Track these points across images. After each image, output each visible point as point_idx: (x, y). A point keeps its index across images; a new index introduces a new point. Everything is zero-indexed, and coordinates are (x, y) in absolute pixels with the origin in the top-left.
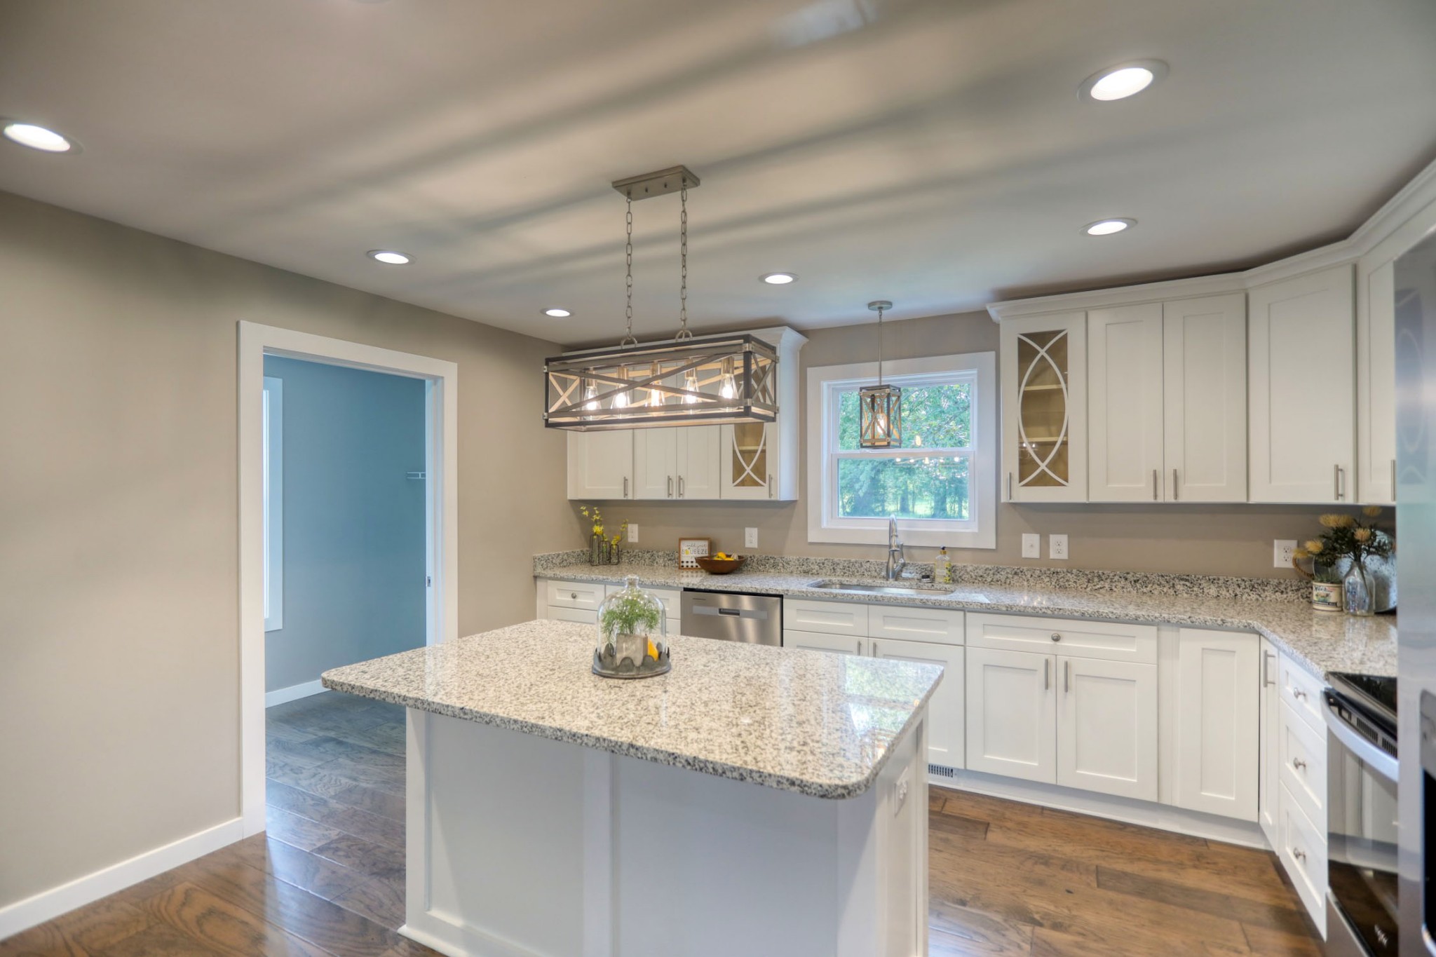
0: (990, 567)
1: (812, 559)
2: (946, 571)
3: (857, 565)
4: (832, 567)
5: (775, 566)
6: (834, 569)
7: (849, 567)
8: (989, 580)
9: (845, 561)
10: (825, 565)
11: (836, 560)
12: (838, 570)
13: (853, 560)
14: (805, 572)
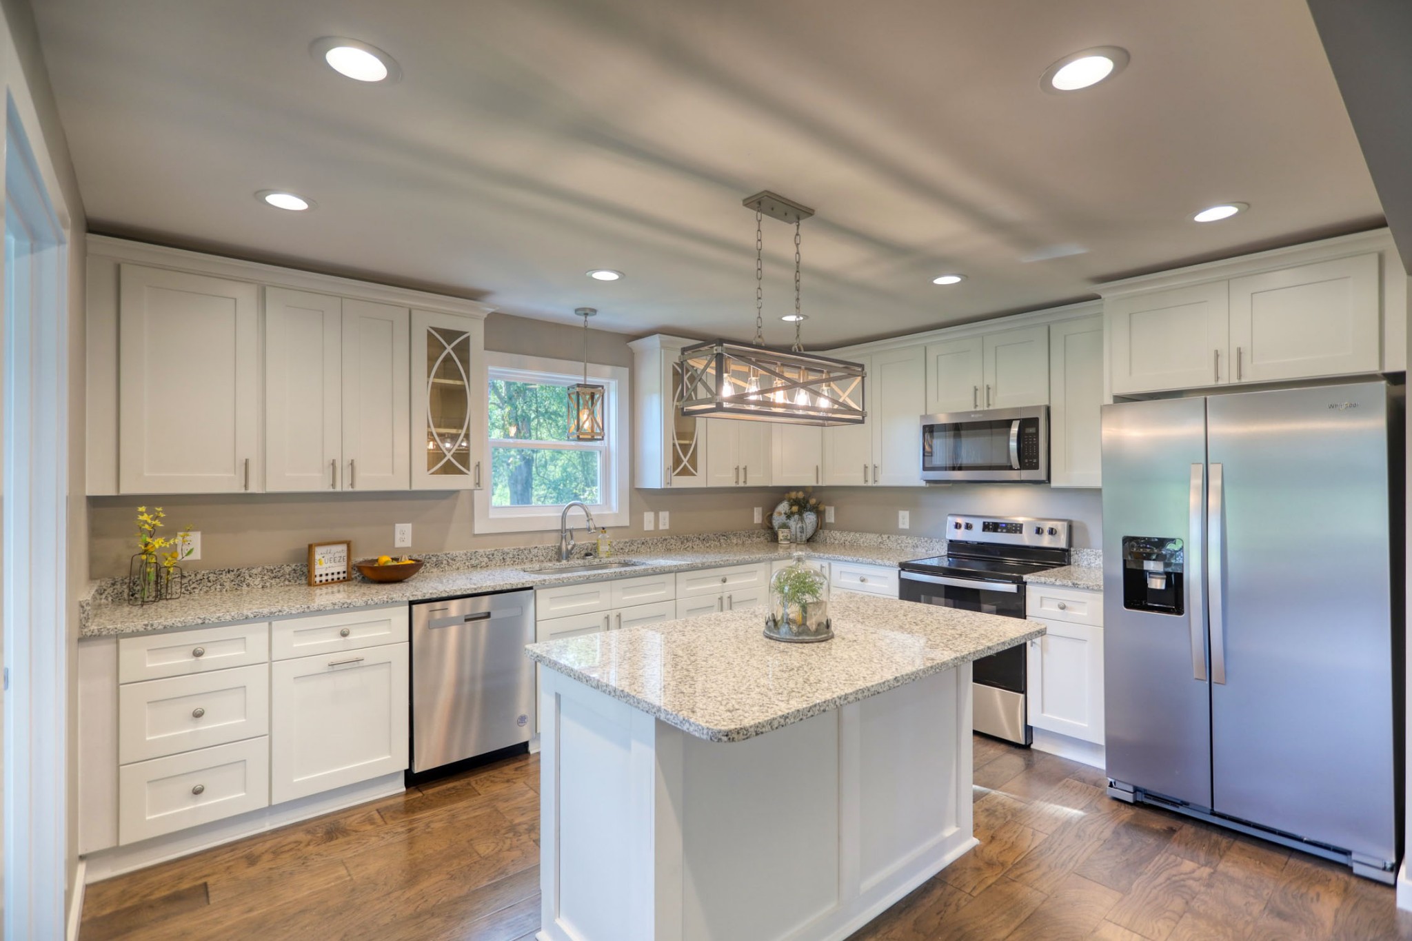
0: (627, 540)
1: (481, 551)
2: (608, 547)
3: (526, 552)
4: (501, 558)
5: (438, 564)
6: (504, 559)
7: (518, 555)
8: (627, 551)
9: (515, 549)
10: (495, 556)
11: (506, 549)
12: (508, 559)
13: (522, 547)
14: (473, 566)
